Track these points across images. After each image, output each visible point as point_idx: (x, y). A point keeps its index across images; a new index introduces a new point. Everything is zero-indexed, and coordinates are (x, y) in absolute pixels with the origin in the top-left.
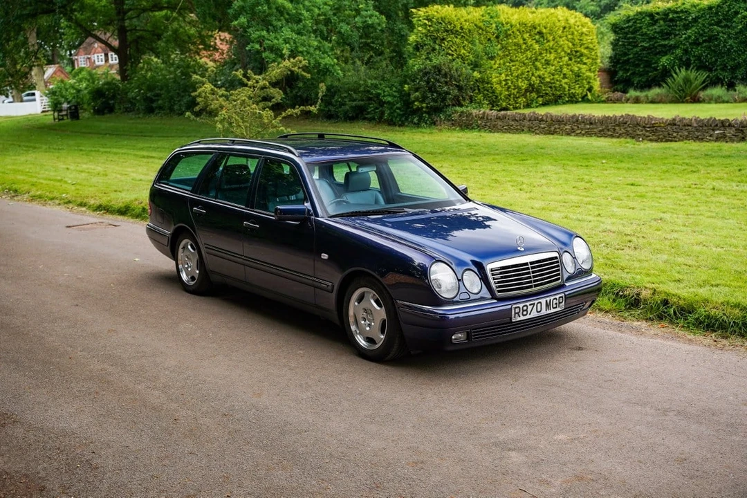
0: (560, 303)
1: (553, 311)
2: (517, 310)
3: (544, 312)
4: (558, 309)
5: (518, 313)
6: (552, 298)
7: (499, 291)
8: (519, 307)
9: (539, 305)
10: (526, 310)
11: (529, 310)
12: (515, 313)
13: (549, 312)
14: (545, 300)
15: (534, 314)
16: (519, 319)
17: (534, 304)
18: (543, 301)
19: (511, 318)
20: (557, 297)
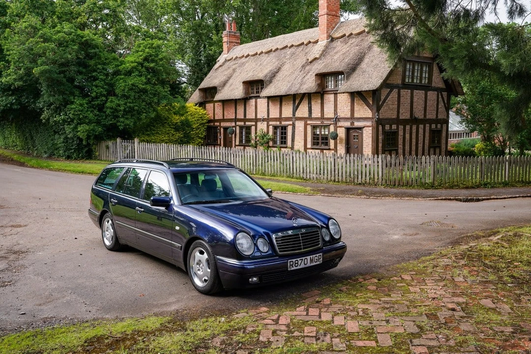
0: (319, 259)
1: (314, 264)
2: (291, 263)
3: (309, 264)
4: (318, 263)
5: (292, 265)
6: (314, 256)
7: (280, 251)
8: (292, 261)
10: (297, 263)
11: (299, 263)
12: (290, 265)
13: (312, 264)
14: (309, 257)
15: (303, 266)
16: (292, 269)
17: (302, 259)
18: (308, 258)
19: (287, 268)
20: (317, 255)
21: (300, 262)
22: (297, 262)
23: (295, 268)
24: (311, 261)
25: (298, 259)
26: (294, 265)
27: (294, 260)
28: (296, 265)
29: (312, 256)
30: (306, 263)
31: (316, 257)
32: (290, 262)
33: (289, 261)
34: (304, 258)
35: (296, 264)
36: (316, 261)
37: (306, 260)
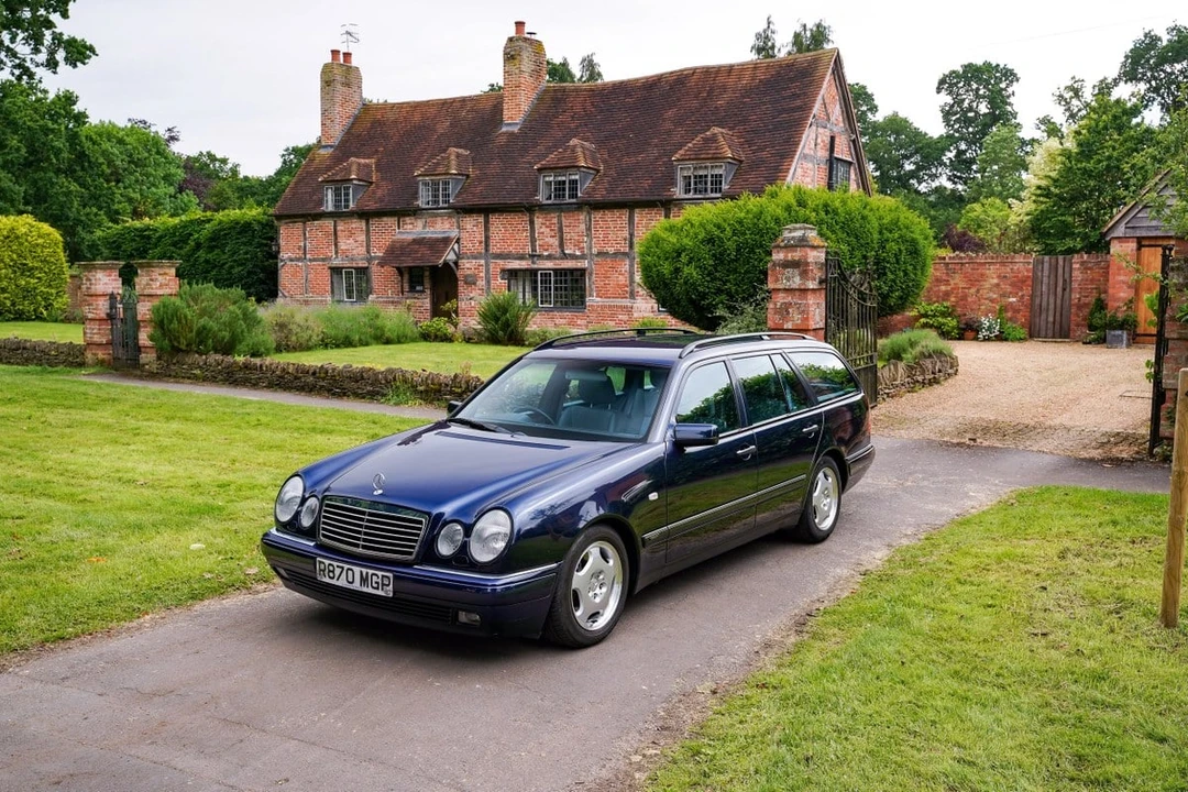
0: (383, 585)
1: (370, 590)
2: (322, 567)
3: (357, 586)
4: (380, 592)
5: (323, 571)
6: (371, 572)
7: (324, 536)
8: (324, 563)
9: (350, 572)
10: (333, 572)
11: (337, 574)
12: (320, 570)
13: (365, 589)
14: (360, 569)
15: (342, 582)
17: (343, 568)
18: (357, 570)
19: (316, 573)
20: (380, 573)
21: (338, 571)
22: (331, 568)
23: (327, 580)
24: (364, 580)
25: (335, 564)
26: (326, 573)
27: (327, 562)
28: (331, 575)
29: (364, 571)
30: (350, 579)
31: (375, 578)
32: (321, 562)
34: (346, 566)
35: (330, 571)
36: (375, 585)
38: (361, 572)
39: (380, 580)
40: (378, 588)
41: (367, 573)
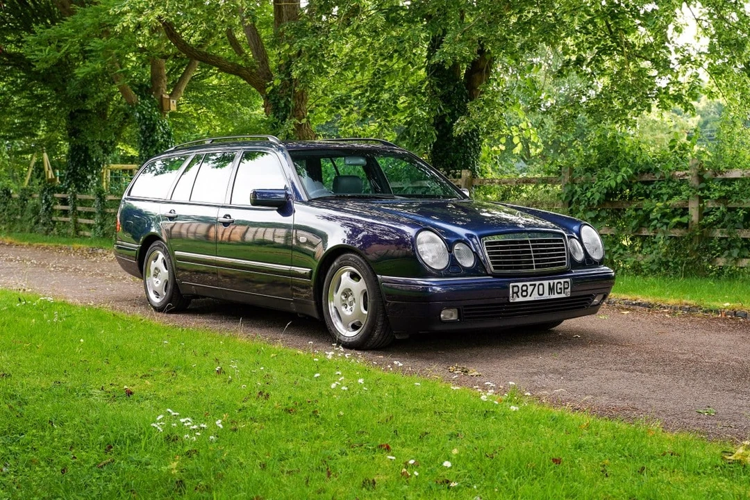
2: (516, 290)
3: (546, 296)
4: (563, 295)
7: (495, 268)
8: (517, 286)
10: (526, 291)
11: (529, 291)
12: (513, 293)
13: (553, 297)
14: (547, 281)
15: (535, 297)
16: (517, 300)
17: (535, 285)
18: (546, 283)
19: (508, 297)
20: (562, 281)
21: (530, 289)
22: (525, 288)
23: (521, 299)
24: (551, 289)
25: (528, 284)
26: (519, 294)
27: (520, 284)
28: (525, 294)
29: (551, 282)
30: (541, 292)
31: (559, 285)
32: (513, 287)
33: (511, 284)
34: (537, 283)
35: (523, 291)
36: (559, 291)
37: (541, 287)
38: (549, 283)
39: (562, 286)
40: (561, 293)
41: (554, 283)
